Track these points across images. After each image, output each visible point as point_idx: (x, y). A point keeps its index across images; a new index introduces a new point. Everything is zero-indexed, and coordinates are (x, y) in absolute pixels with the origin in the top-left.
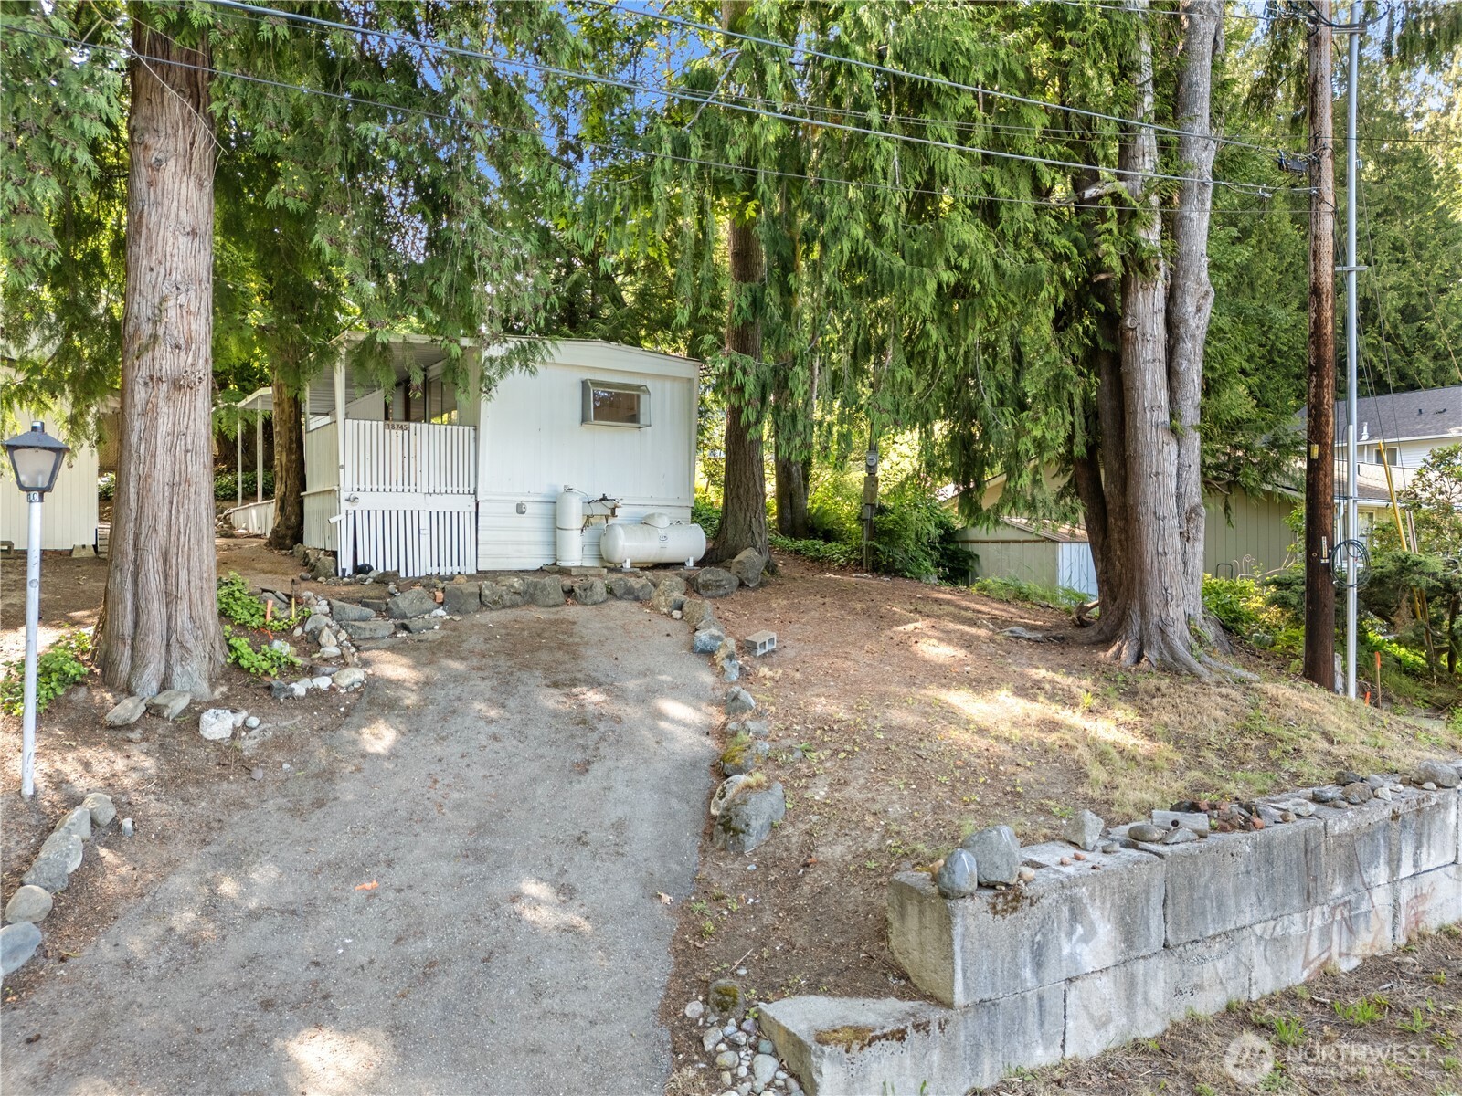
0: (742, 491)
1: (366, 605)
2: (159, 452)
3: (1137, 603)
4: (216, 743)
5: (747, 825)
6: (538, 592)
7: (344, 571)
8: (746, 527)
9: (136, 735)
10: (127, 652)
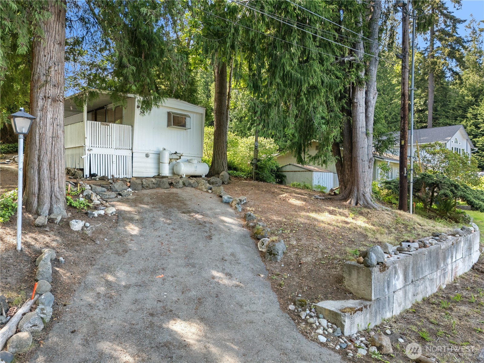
1: (102, 187)
2: (48, 125)
3: (356, 187)
4: (78, 232)
5: (278, 252)
6: (161, 184)
7: (86, 175)
8: (221, 164)
9: (47, 229)
10: (36, 200)
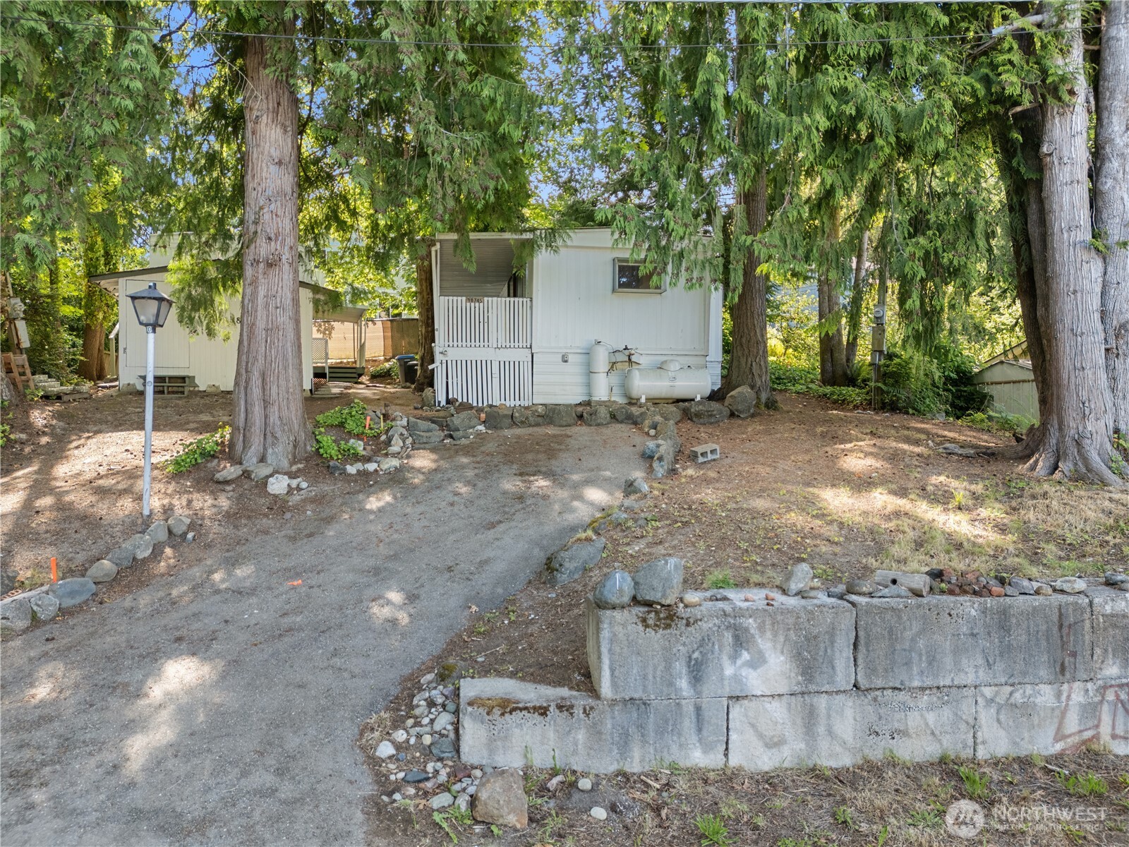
0: (744, 340)
1: (433, 422)
2: (259, 308)
3: (1055, 417)
4: (275, 496)
5: (561, 565)
6: (555, 416)
7: (439, 402)
8: (747, 370)
9: (229, 488)
10: (241, 439)
